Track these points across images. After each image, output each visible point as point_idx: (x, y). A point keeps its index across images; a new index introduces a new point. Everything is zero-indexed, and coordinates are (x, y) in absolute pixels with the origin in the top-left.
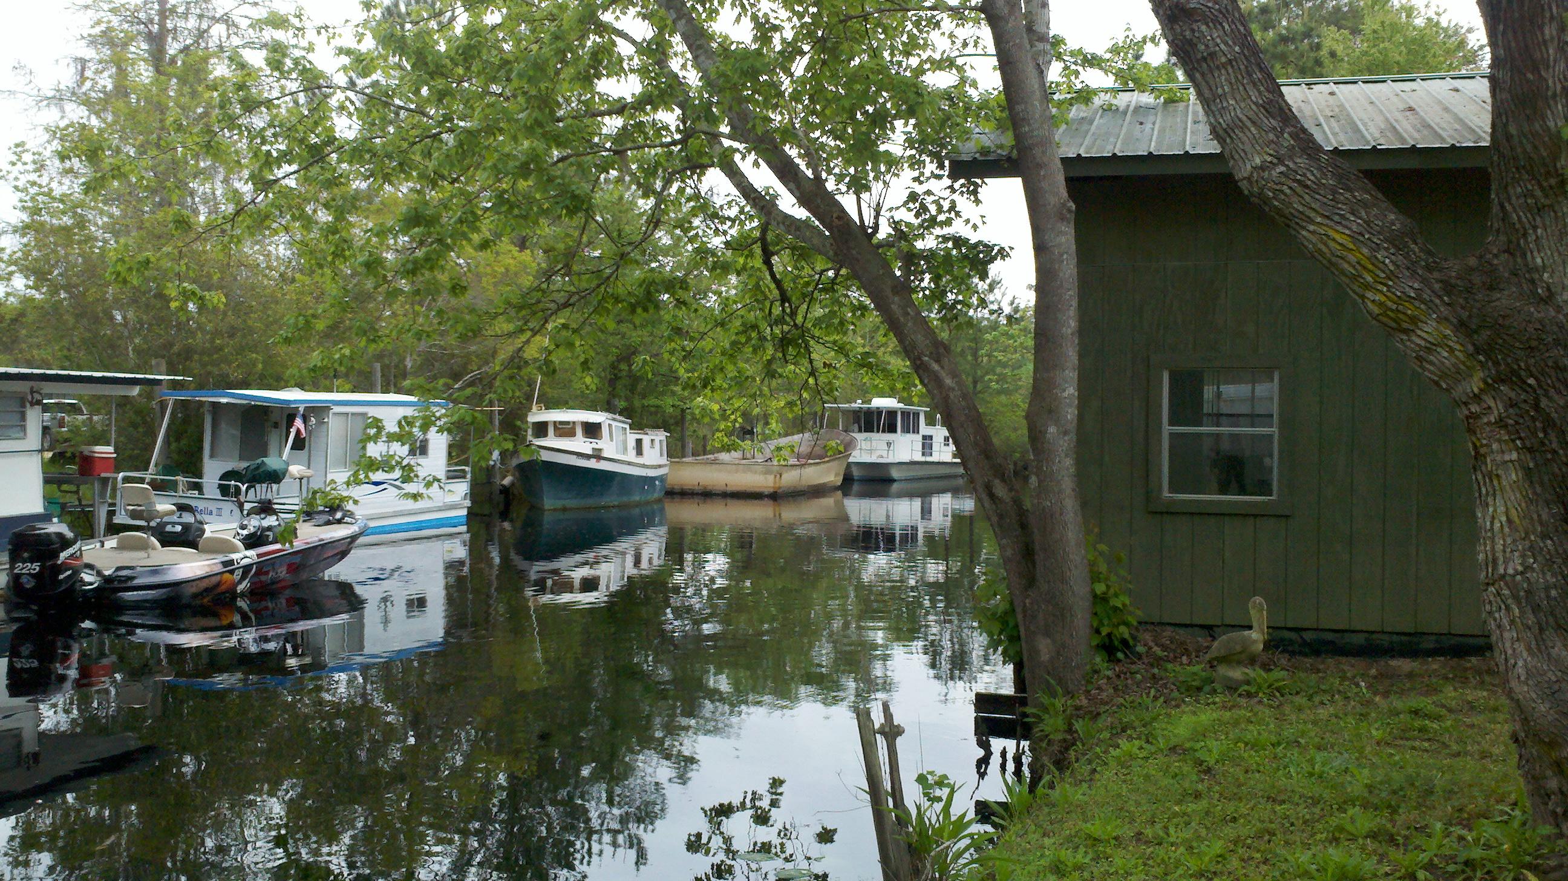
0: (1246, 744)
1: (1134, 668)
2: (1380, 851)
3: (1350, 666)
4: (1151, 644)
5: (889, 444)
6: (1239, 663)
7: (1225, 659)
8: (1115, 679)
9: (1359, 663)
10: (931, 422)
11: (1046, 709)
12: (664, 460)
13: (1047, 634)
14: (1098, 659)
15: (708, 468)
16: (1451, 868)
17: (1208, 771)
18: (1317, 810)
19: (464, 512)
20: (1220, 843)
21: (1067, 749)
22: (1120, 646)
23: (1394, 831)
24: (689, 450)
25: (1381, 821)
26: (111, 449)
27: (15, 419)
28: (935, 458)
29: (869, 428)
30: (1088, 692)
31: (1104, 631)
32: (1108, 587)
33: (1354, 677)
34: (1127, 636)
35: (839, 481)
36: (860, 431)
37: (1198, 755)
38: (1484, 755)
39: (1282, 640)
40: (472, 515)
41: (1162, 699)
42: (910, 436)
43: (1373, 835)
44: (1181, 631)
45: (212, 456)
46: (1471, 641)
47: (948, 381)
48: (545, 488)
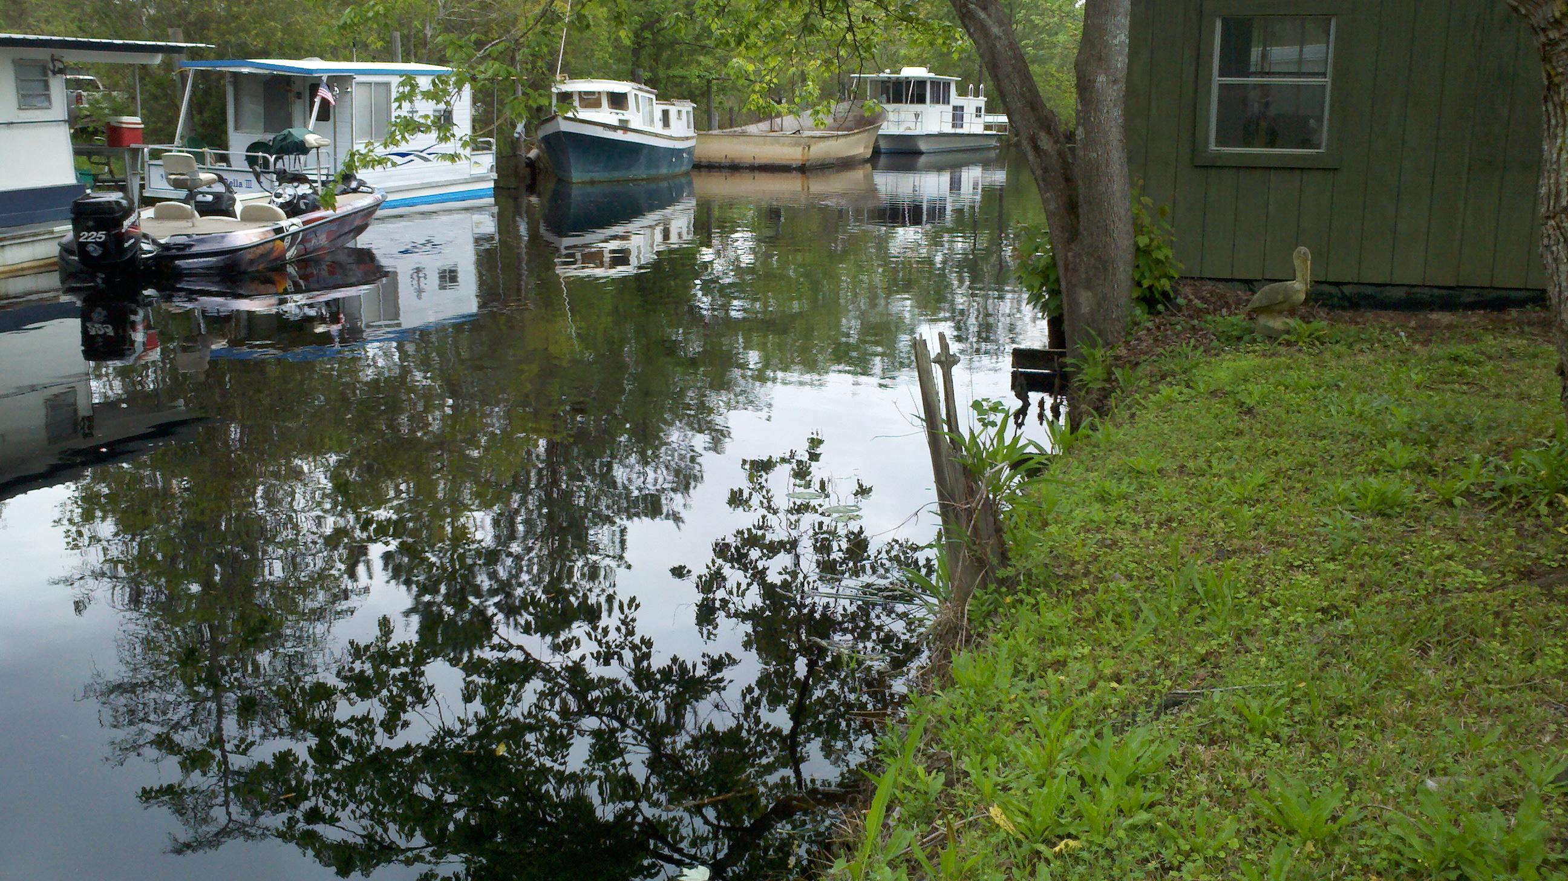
0: (1287, 388)
1: (1173, 319)
2: (1418, 481)
3: (1388, 318)
4: (1191, 297)
5: (917, 115)
6: (1280, 313)
7: (1267, 309)
8: (1154, 330)
9: (1398, 316)
10: (962, 92)
11: (1084, 359)
12: (691, 133)
13: (1088, 287)
14: (1138, 312)
15: (735, 140)
16: (1488, 495)
17: (1250, 411)
18: (1357, 446)
19: (491, 185)
20: (1262, 474)
21: (1106, 397)
22: (1161, 298)
23: (1432, 462)
24: (716, 123)
25: (1420, 453)
26: (138, 119)
27: (38, 88)
28: (966, 130)
29: (897, 99)
30: (1127, 343)
31: (1146, 284)
32: (1151, 240)
33: (1394, 328)
34: (1168, 288)
35: (868, 153)
36: (888, 102)
37: (1239, 397)
38: (1522, 397)
39: (1322, 294)
40: (499, 190)
41: (1202, 348)
42: (940, 107)
43: (1412, 467)
44: (1221, 285)
45: (236, 128)
46: (1512, 294)
47: (995, 30)
48: (572, 160)
